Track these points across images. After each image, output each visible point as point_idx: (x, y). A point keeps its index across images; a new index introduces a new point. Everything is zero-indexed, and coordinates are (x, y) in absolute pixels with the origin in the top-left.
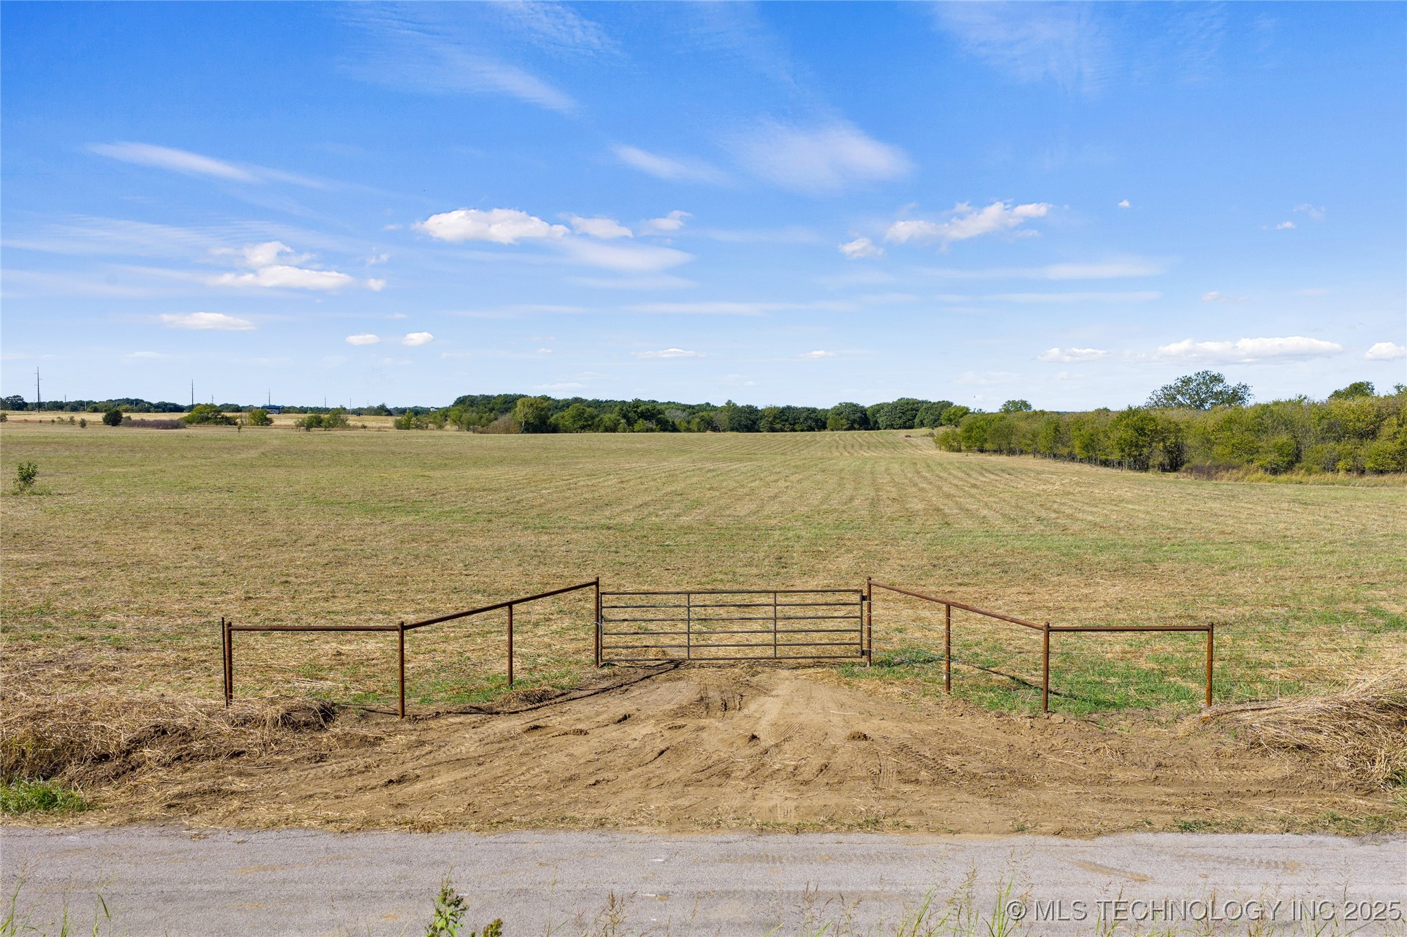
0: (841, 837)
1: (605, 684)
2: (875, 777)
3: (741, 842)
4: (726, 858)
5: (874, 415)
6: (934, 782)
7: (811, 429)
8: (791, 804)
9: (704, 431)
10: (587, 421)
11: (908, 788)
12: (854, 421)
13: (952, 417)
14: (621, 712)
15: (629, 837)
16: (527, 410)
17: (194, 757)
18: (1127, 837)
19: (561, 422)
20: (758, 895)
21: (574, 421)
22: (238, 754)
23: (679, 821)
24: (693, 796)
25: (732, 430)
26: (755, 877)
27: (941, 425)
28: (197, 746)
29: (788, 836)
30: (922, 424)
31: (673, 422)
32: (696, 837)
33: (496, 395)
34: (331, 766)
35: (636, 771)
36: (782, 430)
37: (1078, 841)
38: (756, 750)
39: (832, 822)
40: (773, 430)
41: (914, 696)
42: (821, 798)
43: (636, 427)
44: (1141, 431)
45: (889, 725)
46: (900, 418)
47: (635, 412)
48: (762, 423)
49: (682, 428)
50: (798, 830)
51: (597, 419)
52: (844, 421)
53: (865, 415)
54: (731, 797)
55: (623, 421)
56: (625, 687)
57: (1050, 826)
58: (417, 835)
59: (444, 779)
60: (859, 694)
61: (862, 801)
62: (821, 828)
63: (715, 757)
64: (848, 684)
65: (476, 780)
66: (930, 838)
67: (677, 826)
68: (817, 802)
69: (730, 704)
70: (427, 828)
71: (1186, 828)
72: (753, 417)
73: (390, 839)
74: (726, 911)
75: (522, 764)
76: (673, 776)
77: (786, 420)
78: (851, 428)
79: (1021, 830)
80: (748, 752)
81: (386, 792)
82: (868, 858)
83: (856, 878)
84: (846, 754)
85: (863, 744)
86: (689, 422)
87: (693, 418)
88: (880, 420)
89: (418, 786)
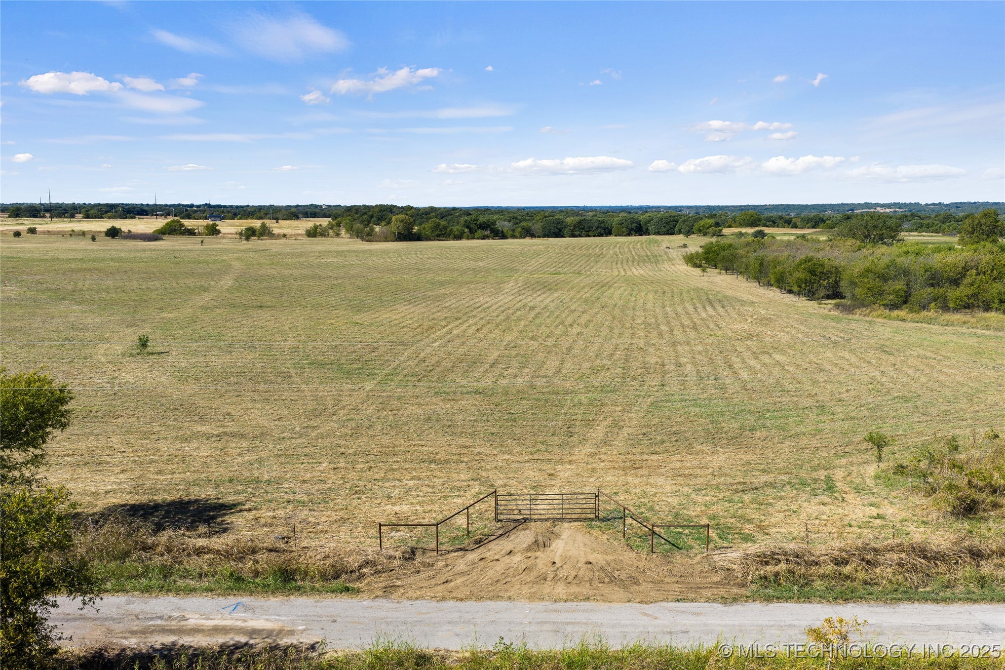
0: (578, 604)
1: (500, 532)
2: (591, 581)
3: (550, 605)
4: (546, 611)
5: (646, 224)
6: (609, 583)
7: (601, 235)
8: (565, 591)
9: (524, 238)
10: (441, 231)
11: (600, 585)
12: (631, 229)
13: (701, 228)
14: (508, 549)
15: (519, 603)
16: (399, 224)
17: (380, 572)
18: (659, 604)
19: (423, 231)
20: (554, 623)
21: (433, 231)
22: (392, 570)
23: (532, 597)
24: (535, 588)
25: (544, 236)
26: (553, 617)
27: (693, 233)
28: (380, 568)
29: (563, 603)
30: (680, 232)
31: (502, 232)
32: (537, 603)
33: (374, 205)
34: (422, 575)
35: (517, 577)
36: (580, 236)
37: (645, 605)
38: (555, 568)
39: (576, 598)
40: (573, 236)
41: (611, 541)
42: (574, 589)
43: (476, 235)
44: (812, 272)
45: (599, 556)
46: (665, 227)
47: (475, 224)
48: (566, 231)
49: (509, 235)
50: (566, 601)
51: (448, 230)
52: (624, 229)
53: (640, 225)
54: (547, 588)
55: (466, 230)
56: (507, 534)
57: (638, 600)
58: (459, 602)
59: (459, 581)
60: (593, 538)
61: (585, 590)
62: (572, 600)
63: (542, 572)
64: (589, 532)
65: (469, 581)
66: (603, 604)
67: (531, 599)
68: (572, 591)
69: (546, 544)
70: (461, 600)
71: (678, 601)
72: (559, 226)
73: (451, 603)
74: (546, 627)
75: (481, 575)
76: (529, 580)
77: (583, 229)
78: (629, 234)
79: (629, 601)
80: (552, 569)
81: (444, 586)
82: (584, 611)
83: (580, 617)
84: (584, 571)
85: (589, 566)
86: (513, 231)
87: (516, 228)
88: (650, 229)
89: (452, 584)
